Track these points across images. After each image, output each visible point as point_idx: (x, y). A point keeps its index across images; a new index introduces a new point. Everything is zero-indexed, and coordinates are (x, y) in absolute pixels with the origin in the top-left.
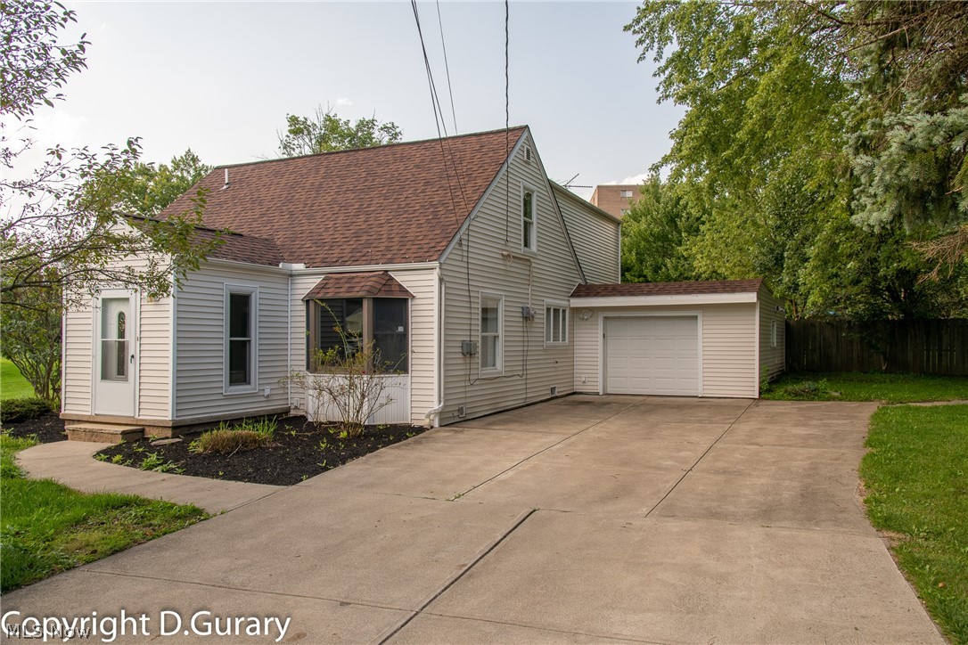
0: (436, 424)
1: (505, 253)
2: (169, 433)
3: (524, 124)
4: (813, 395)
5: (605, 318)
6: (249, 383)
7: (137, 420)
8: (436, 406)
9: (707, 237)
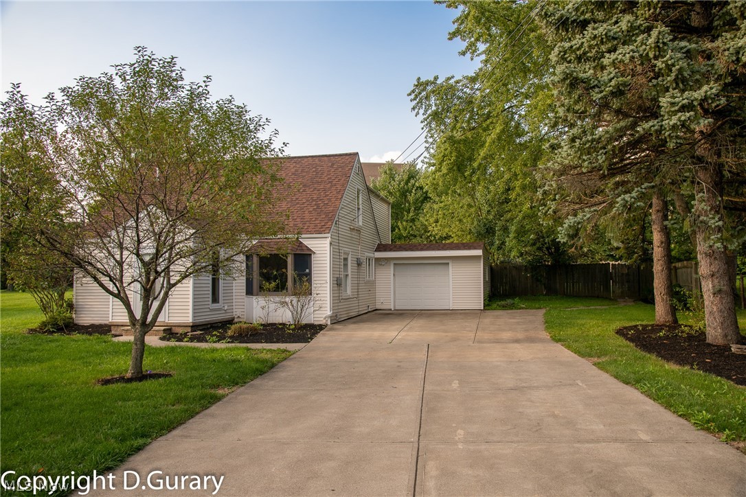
0: (329, 323)
1: (352, 227)
2: (189, 330)
3: (355, 151)
4: (512, 307)
5: (395, 264)
6: (218, 302)
7: (167, 323)
8: (329, 313)
9: (440, 212)
